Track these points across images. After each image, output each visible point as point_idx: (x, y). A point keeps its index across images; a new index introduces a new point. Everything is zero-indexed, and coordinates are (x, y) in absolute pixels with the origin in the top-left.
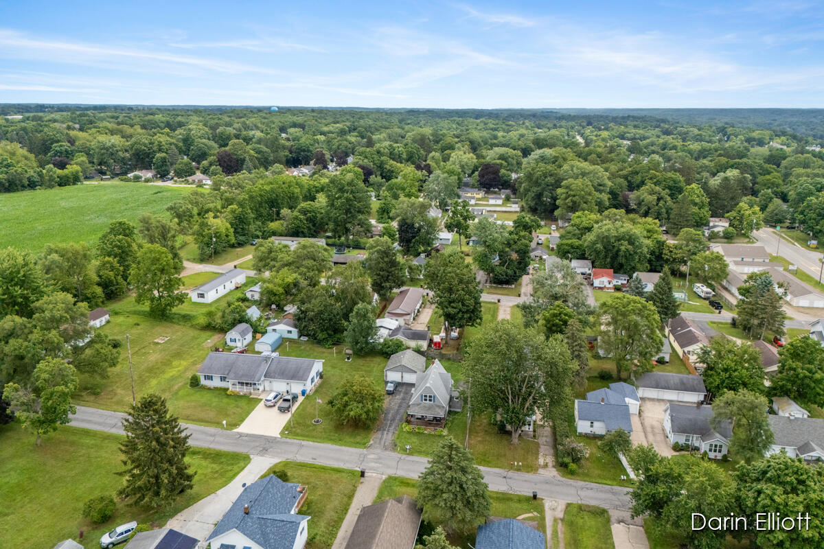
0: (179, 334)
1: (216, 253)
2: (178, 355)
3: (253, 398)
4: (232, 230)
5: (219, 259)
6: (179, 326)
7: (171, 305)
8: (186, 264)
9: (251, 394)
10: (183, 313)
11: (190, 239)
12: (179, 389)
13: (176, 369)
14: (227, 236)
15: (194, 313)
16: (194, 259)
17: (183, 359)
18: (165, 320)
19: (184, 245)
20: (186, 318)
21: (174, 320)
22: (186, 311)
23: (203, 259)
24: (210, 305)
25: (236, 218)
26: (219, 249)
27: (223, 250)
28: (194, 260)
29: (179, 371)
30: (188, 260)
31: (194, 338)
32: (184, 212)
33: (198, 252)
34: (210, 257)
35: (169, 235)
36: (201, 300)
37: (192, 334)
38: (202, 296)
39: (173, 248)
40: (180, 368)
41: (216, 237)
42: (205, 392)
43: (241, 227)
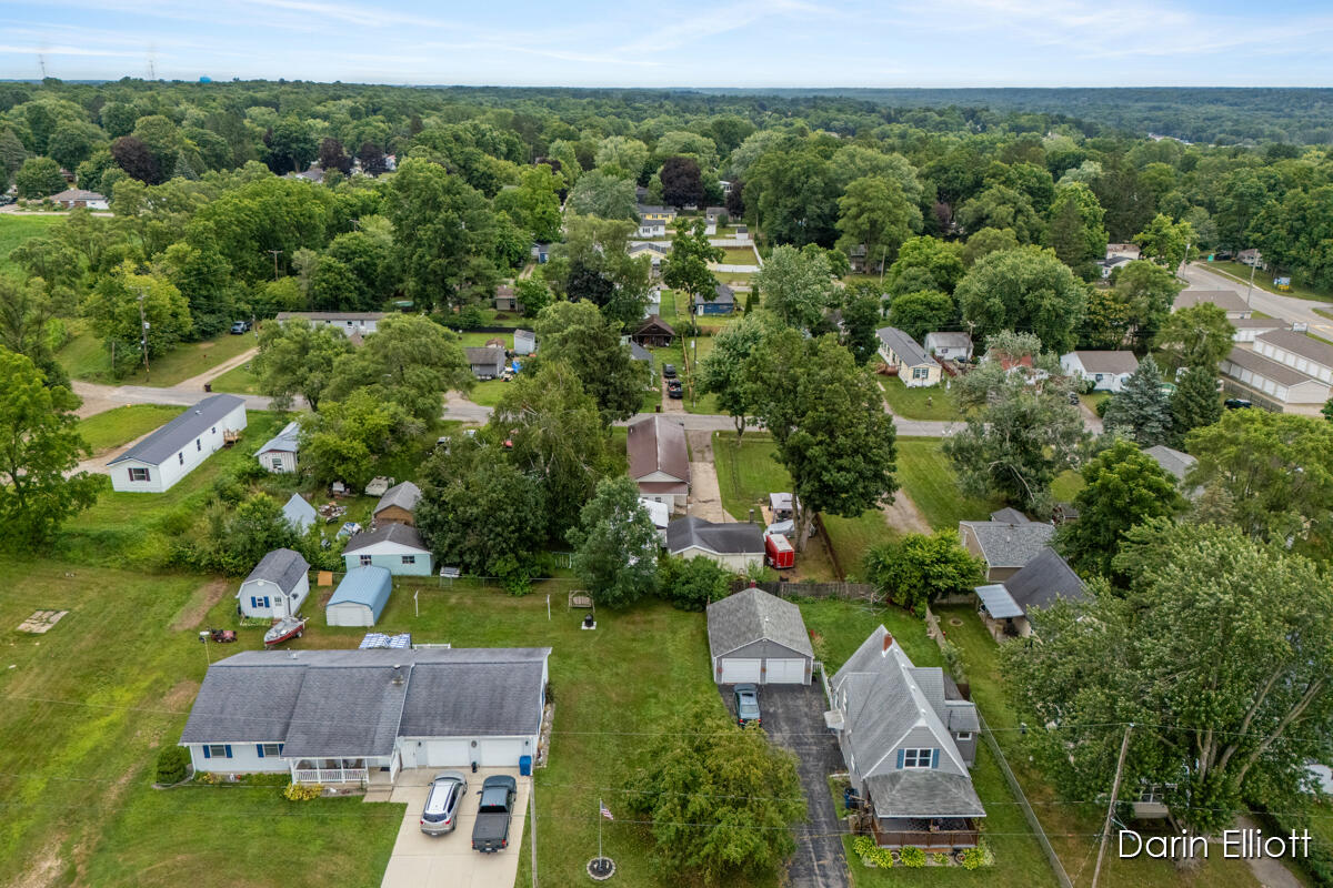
0: (91, 594)
1: (153, 356)
2: (100, 670)
3: (376, 805)
4: (185, 301)
5: (164, 371)
6: (89, 571)
7: (57, 512)
8: (80, 388)
9: (362, 789)
10: (97, 528)
11: (79, 325)
12: (126, 801)
13: (103, 722)
14: (175, 315)
15: (129, 528)
16: (99, 375)
17: (121, 682)
18: (44, 555)
19: (67, 341)
20: (107, 544)
21: (70, 555)
22: (104, 521)
23: (120, 374)
24: (169, 496)
25: (188, 273)
26: (160, 346)
27: (169, 351)
28: (98, 378)
29: (112, 726)
30: (83, 378)
31: (142, 604)
32: (56, 263)
33: (108, 356)
34: (140, 366)
35: (26, 319)
36: (140, 486)
37: (133, 593)
38: (142, 474)
39: (38, 351)
40: (113, 717)
41: (149, 318)
42: (213, 800)
43: (204, 293)
